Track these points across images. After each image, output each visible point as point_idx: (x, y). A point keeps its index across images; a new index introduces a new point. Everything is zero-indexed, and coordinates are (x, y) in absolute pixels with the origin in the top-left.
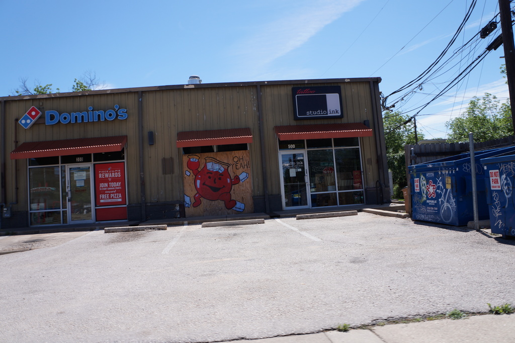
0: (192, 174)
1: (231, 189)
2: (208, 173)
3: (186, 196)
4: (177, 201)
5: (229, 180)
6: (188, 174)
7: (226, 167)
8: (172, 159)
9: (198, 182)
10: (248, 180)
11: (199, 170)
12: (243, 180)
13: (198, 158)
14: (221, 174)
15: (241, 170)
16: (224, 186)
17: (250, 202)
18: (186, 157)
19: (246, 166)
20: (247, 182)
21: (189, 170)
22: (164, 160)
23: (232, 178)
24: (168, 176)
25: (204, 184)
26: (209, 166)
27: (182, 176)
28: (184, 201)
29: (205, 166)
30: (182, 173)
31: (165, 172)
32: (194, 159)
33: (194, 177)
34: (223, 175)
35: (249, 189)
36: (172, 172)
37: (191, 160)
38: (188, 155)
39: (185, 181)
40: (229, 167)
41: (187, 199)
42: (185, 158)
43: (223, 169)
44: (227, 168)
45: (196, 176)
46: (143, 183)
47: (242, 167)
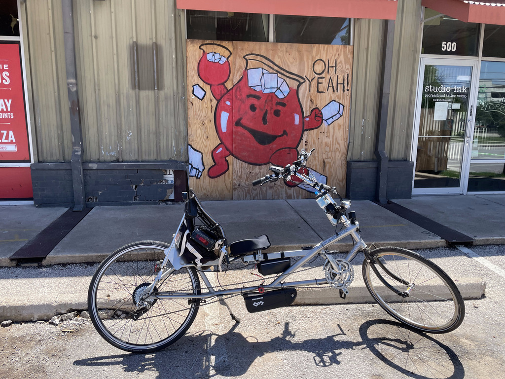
0: (209, 95)
1: (301, 139)
2: (249, 96)
3: (191, 151)
4: (171, 161)
5: (297, 118)
6: (200, 94)
7: (295, 85)
8: (156, 48)
9: (224, 117)
10: (340, 121)
11: (229, 85)
12: (330, 121)
13: (227, 53)
14: (282, 103)
15: (328, 95)
16: (285, 133)
17: (340, 172)
18: (197, 46)
19: (340, 87)
20: (339, 126)
21: (201, 83)
22: (136, 49)
23: (307, 113)
24: (147, 95)
25: (238, 123)
26: (255, 79)
27: (183, 100)
28: (187, 162)
29: (245, 77)
30: (185, 88)
31: (137, 84)
32: (217, 56)
33: (215, 102)
34: (284, 105)
35: (341, 142)
36: (157, 83)
37: (209, 57)
38: (200, 42)
39: (191, 113)
40: (300, 84)
41: (195, 159)
42: (194, 51)
43: (285, 89)
44: (295, 88)
45: (219, 101)
46: (77, 110)
47: (330, 88)
